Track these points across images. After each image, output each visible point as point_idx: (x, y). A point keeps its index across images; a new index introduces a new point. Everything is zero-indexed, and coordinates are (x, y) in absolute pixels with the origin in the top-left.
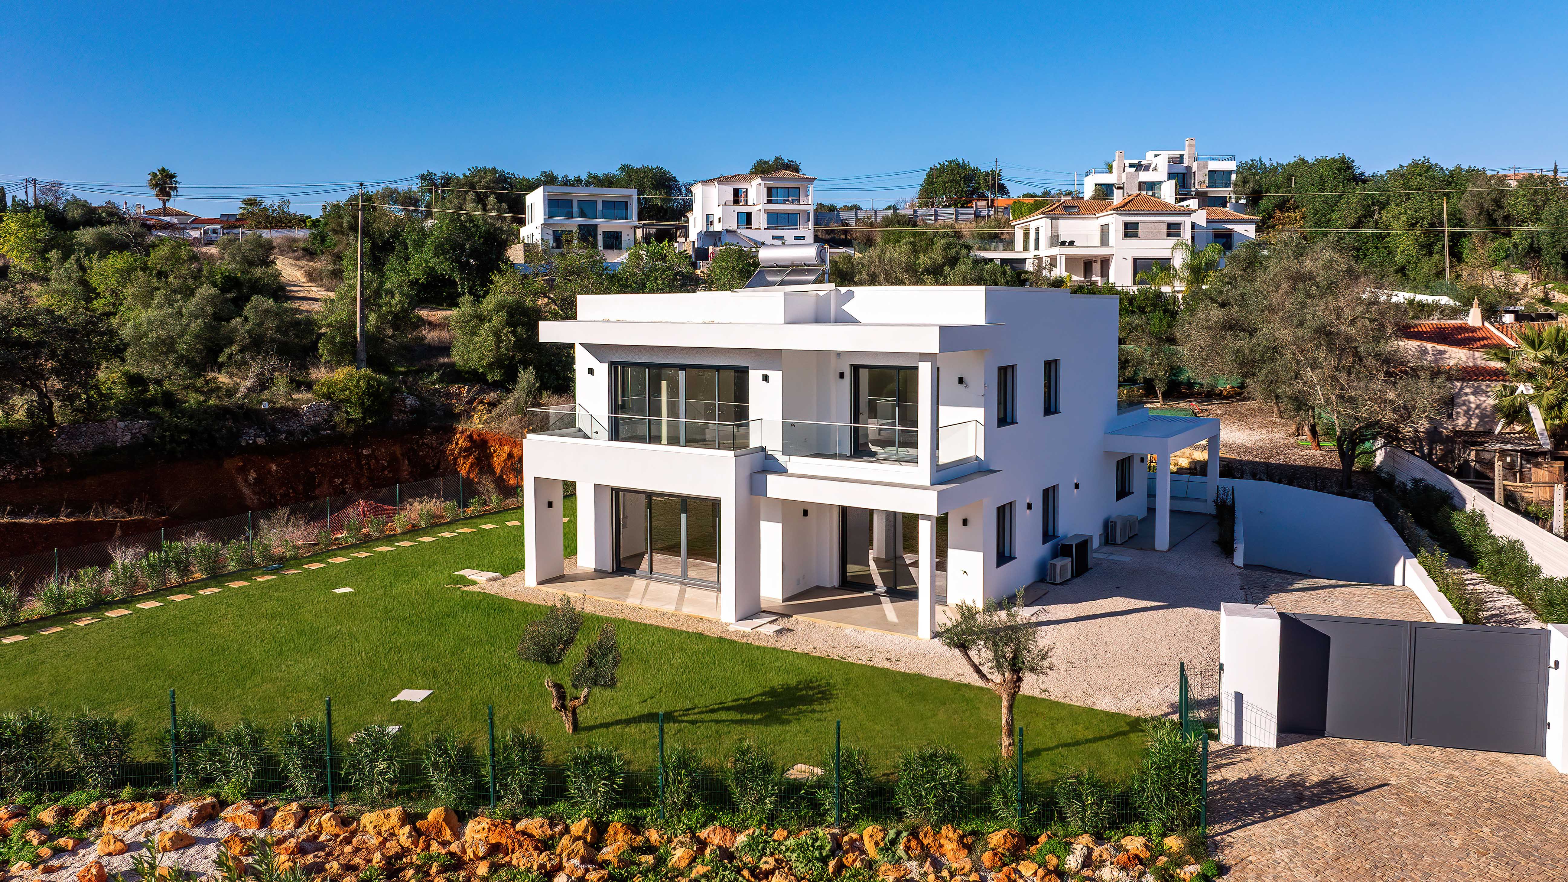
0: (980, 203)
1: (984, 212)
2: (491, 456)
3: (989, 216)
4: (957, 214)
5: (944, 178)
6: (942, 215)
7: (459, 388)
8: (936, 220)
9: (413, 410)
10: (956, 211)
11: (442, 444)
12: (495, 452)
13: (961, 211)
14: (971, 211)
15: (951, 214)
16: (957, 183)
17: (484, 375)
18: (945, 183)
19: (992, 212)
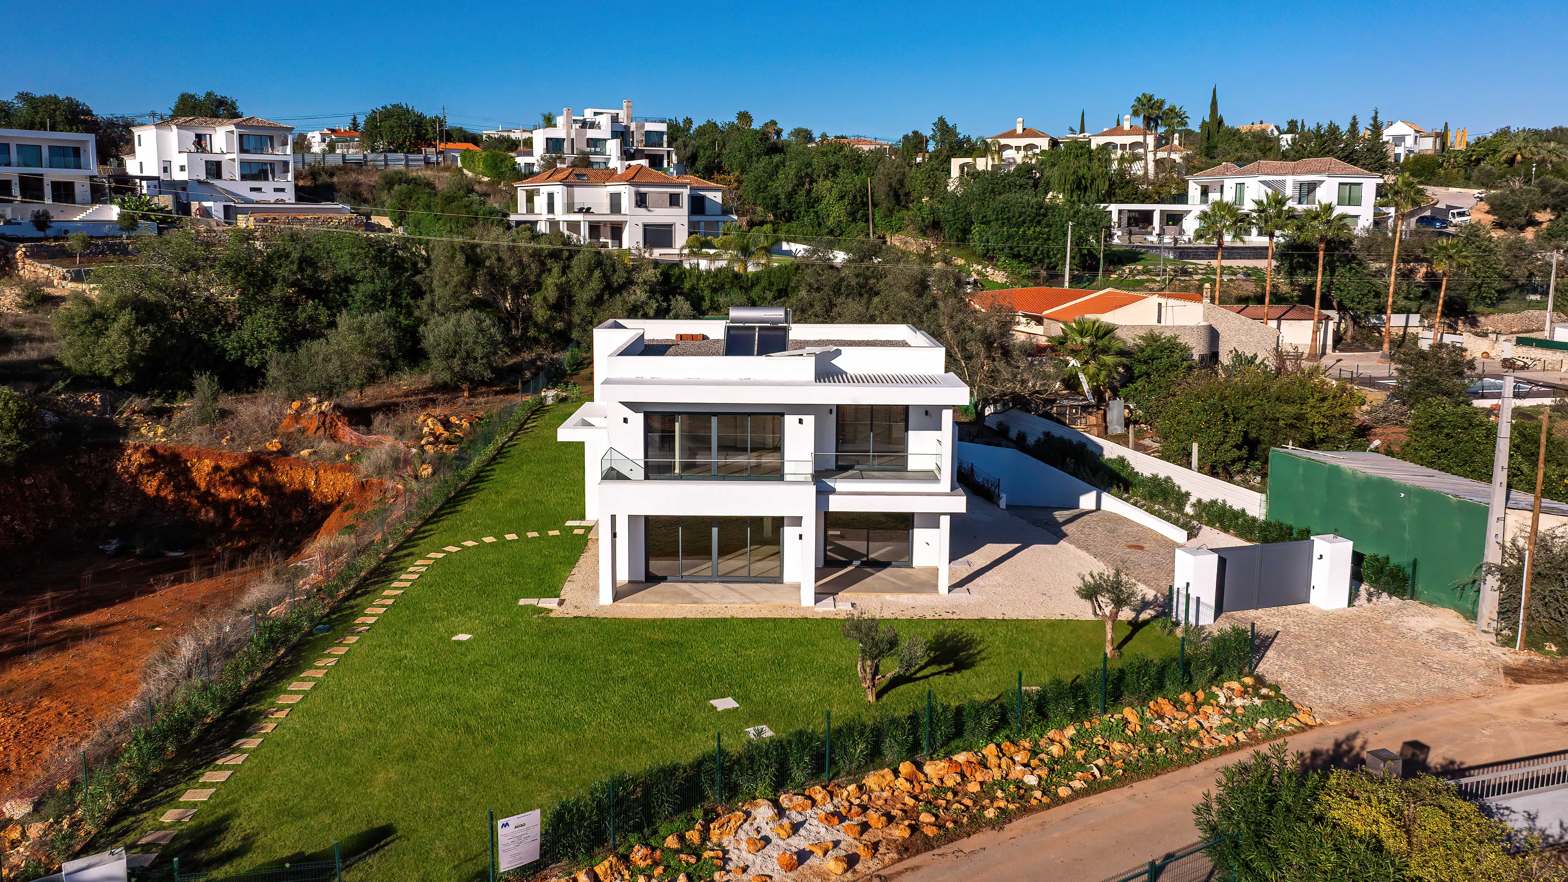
0: (428, 150)
1: (433, 159)
2: (188, 470)
3: (438, 163)
4: (407, 160)
5: (392, 122)
6: (391, 160)
7: (89, 396)
8: (386, 165)
9: (56, 428)
10: (406, 157)
11: (104, 462)
12: (193, 466)
13: (411, 156)
14: (421, 157)
15: (400, 160)
16: (405, 128)
17: (110, 379)
18: (392, 128)
19: (441, 159)
